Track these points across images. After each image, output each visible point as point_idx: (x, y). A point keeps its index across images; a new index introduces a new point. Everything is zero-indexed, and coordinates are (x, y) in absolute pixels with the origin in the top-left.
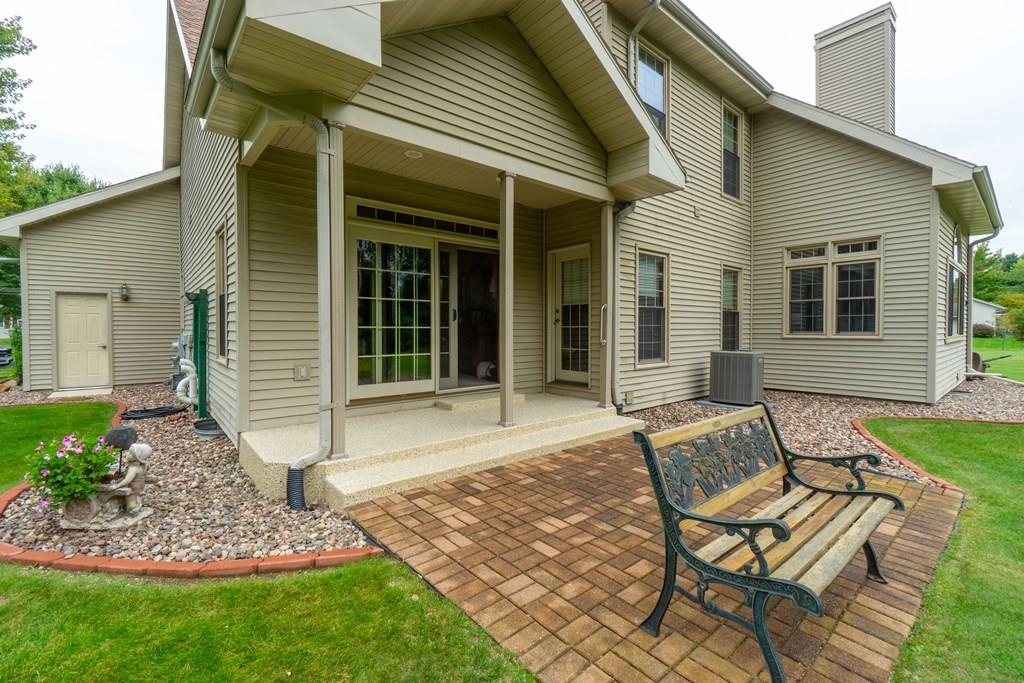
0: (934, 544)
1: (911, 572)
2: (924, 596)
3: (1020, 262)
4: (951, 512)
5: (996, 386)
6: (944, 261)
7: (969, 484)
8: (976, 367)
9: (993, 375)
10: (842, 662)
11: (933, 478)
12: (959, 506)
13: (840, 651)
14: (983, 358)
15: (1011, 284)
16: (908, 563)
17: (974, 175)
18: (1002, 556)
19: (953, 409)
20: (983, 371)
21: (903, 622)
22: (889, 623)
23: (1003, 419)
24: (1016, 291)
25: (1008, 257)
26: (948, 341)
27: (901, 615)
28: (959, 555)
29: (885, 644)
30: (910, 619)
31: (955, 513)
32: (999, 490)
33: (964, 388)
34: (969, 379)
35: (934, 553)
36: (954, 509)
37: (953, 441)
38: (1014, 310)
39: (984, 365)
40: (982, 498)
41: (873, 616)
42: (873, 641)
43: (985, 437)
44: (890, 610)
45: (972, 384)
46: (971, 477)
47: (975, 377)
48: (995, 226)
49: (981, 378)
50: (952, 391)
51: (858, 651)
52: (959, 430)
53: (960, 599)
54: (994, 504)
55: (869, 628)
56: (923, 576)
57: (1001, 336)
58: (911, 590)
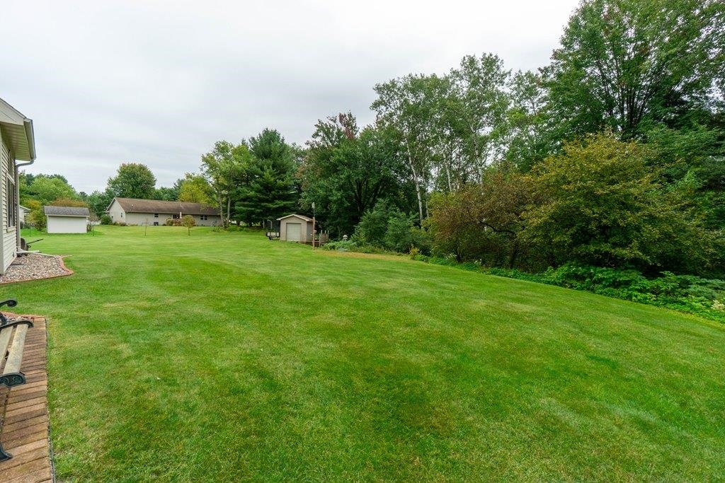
0: (41, 346)
1: (34, 364)
2: (46, 370)
3: (36, 180)
4: (41, 328)
5: (35, 258)
6: (4, 175)
7: (45, 313)
8: (23, 248)
9: (34, 252)
10: (19, 419)
11: (24, 316)
12: (45, 324)
13: (14, 417)
14: (27, 242)
15: (32, 194)
16: (31, 361)
17: (25, 122)
18: (74, 337)
19: (16, 275)
20: (27, 250)
21: (43, 385)
22: (36, 390)
23: (47, 276)
24: (34, 199)
25: (28, 175)
26: (9, 230)
27: (39, 383)
28: (55, 345)
29: (38, 399)
30: (45, 382)
31: (45, 328)
32: (61, 311)
33: (18, 262)
34: (19, 256)
35: (43, 350)
36: (43, 327)
37: (25, 294)
38: (35, 211)
39: (28, 246)
40: (54, 317)
41: (24, 392)
42: (31, 402)
43: (42, 288)
44: (33, 385)
45: (22, 259)
46: (44, 309)
47: (22, 254)
48: (31, 157)
49: (26, 255)
50: (11, 265)
51: (26, 410)
52: (25, 287)
53: (65, 362)
54: (62, 317)
55: (26, 398)
56: (42, 362)
57: (29, 228)
58: (39, 371)
